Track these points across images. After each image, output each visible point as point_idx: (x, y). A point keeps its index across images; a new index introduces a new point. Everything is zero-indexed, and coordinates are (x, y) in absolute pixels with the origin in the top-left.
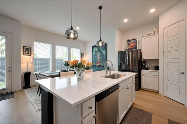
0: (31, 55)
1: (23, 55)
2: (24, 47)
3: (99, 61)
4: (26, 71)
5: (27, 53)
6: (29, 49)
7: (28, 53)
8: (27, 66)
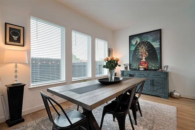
0: (23, 46)
1: (6, 43)
2: (8, 26)
3: (144, 60)
4: (12, 81)
5: (15, 41)
6: (19, 31)
7: (18, 40)
8: (16, 71)
